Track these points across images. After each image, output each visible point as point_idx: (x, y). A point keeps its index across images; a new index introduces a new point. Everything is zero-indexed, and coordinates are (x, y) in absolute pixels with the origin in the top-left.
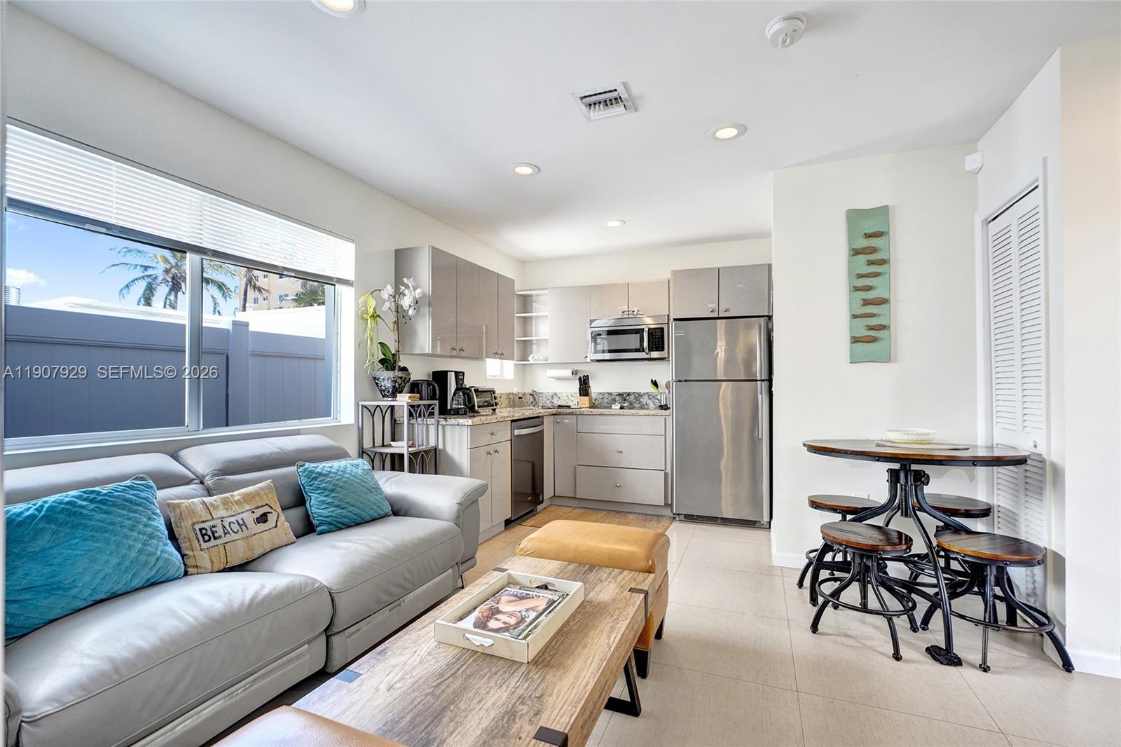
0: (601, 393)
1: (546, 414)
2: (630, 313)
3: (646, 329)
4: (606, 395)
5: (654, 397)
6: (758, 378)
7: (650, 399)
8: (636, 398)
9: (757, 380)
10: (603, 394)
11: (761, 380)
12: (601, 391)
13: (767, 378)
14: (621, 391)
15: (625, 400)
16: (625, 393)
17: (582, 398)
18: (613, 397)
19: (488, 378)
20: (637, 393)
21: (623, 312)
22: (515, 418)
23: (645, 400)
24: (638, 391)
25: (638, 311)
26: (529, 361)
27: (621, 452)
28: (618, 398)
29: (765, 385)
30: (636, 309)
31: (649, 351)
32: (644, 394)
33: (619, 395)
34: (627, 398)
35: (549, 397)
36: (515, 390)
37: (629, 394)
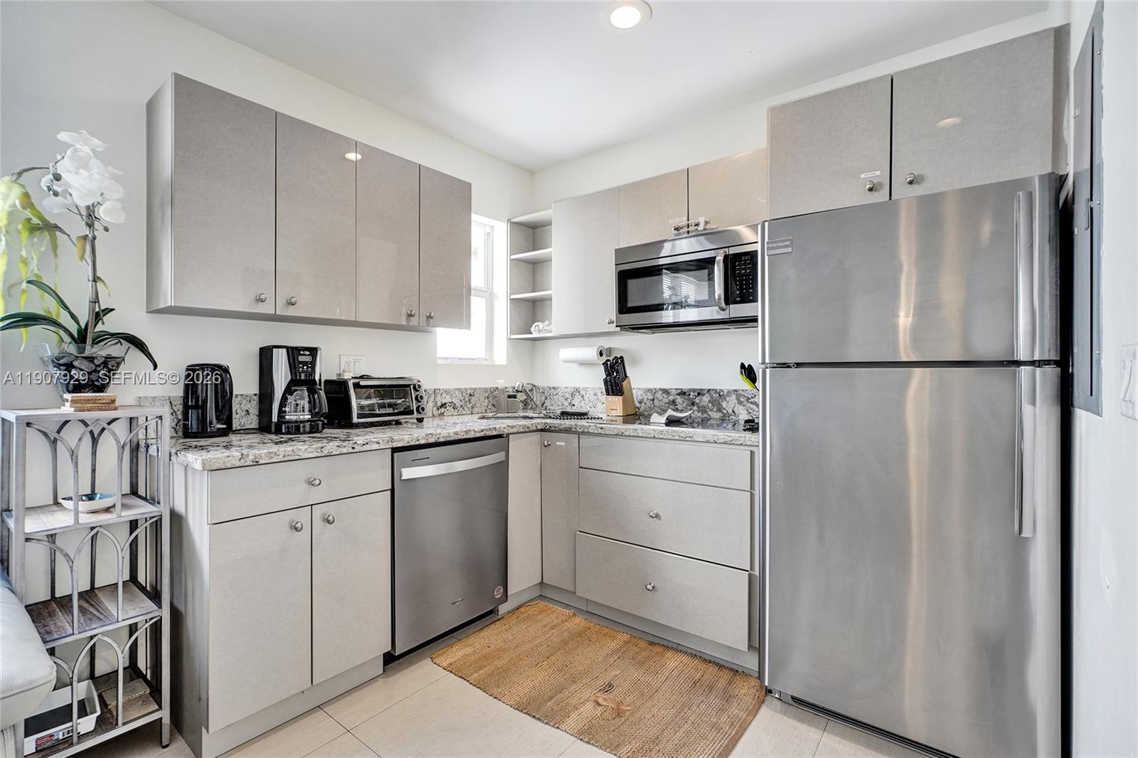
0: (650, 390)
1: (514, 430)
2: (691, 229)
3: (720, 258)
4: (659, 395)
5: (748, 399)
6: (1022, 355)
7: (740, 403)
8: (713, 401)
9: (1018, 363)
10: (653, 391)
11: (1032, 363)
12: (652, 387)
13: (1054, 356)
14: (685, 386)
15: (693, 404)
16: (694, 390)
17: (611, 398)
18: (671, 398)
19: (439, 362)
20: (716, 391)
21: (676, 229)
22: (400, 445)
23: (730, 404)
24: (718, 387)
25: (706, 223)
26: (532, 333)
27: (657, 516)
28: (679, 400)
29: (1046, 379)
30: (702, 220)
31: (727, 303)
32: (729, 392)
33: (682, 393)
34: (697, 400)
35: (567, 396)
36: (501, 383)
37: (700, 393)
